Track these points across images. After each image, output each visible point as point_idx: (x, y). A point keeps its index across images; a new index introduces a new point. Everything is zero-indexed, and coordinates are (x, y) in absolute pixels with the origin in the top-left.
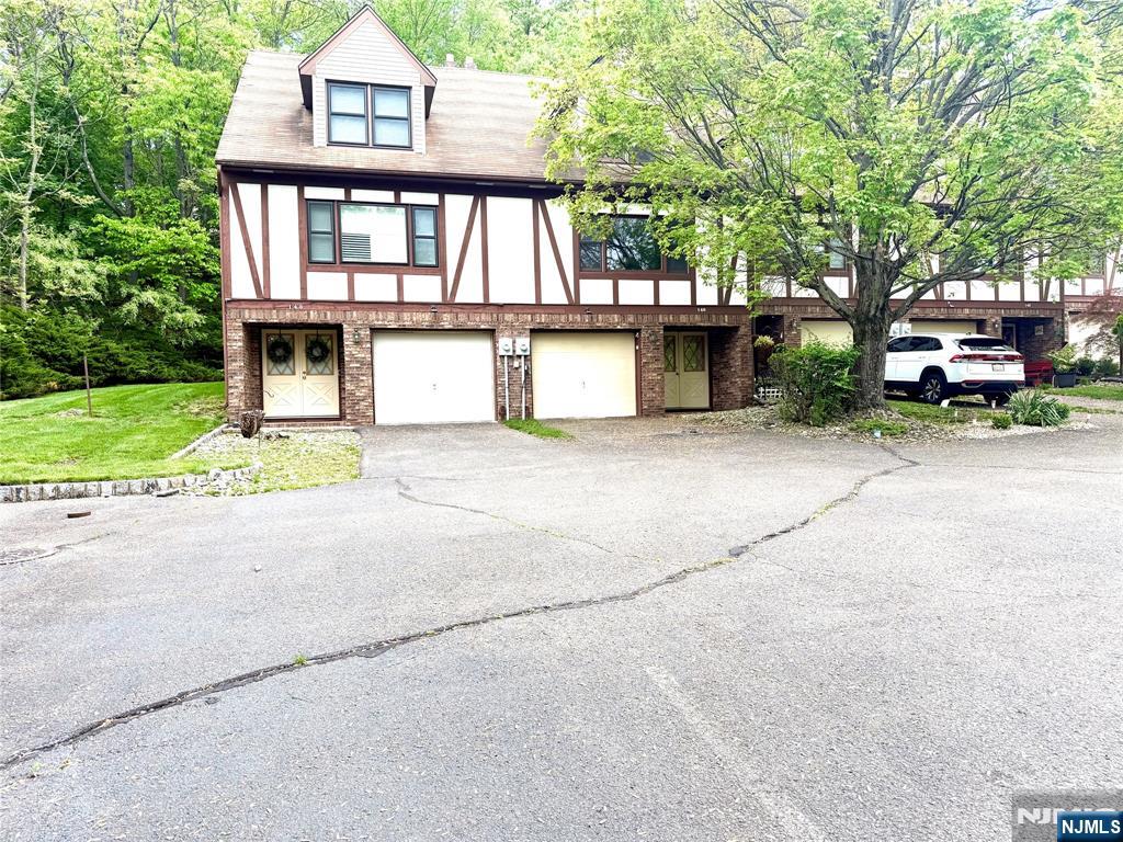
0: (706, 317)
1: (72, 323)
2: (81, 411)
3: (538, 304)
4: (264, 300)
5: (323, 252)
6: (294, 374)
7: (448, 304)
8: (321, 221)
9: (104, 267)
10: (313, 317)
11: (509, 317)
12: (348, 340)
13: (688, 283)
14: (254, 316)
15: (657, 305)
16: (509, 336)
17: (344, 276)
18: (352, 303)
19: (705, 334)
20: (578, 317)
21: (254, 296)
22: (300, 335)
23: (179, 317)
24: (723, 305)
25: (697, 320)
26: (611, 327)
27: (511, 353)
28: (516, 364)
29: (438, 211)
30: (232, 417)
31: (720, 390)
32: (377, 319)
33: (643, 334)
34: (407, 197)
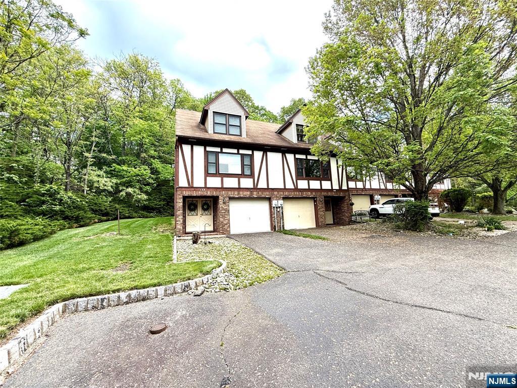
0: (336, 193)
1: (102, 199)
2: (115, 233)
3: (285, 189)
4: (191, 187)
5: (212, 170)
6: (197, 215)
7: (255, 188)
8: (212, 159)
9: (114, 181)
10: (209, 193)
11: (276, 193)
12: (221, 201)
14: (187, 193)
15: (321, 189)
16: (276, 200)
17: (220, 178)
18: (222, 188)
20: (298, 193)
21: (187, 186)
22: (199, 201)
23: (139, 197)
24: (340, 190)
26: (308, 197)
27: (277, 206)
28: (279, 210)
29: (252, 156)
30: (177, 233)
32: (231, 194)
33: (318, 199)
34: (241, 151)
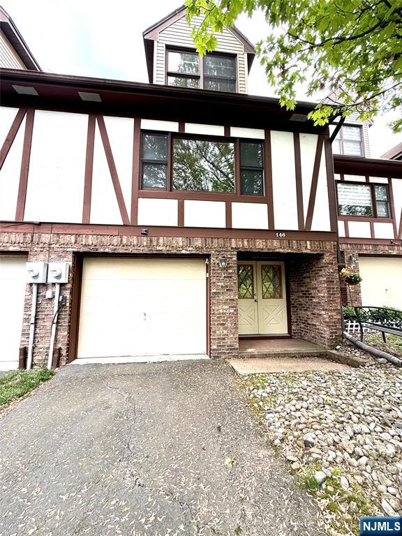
0: (286, 243)
3: (86, 224)
11: (46, 238)
13: (265, 207)
15: (229, 227)
19: (282, 264)
20: (134, 240)
24: (304, 231)
25: (276, 246)
26: (174, 251)
27: (41, 280)
28: (49, 294)
31: (299, 319)
33: (214, 260)
